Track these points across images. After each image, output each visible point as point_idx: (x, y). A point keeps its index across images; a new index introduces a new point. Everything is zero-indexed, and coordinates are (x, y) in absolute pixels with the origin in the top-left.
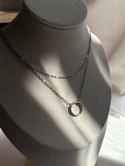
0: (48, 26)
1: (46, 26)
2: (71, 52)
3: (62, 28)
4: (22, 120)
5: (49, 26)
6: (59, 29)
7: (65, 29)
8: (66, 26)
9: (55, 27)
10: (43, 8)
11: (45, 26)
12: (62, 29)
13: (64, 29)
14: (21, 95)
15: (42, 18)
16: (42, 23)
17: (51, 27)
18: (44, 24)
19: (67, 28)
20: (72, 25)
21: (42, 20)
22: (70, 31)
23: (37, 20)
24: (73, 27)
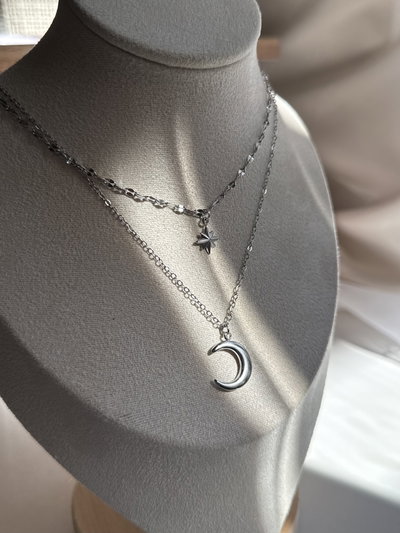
0: (139, 58)
1: (134, 60)
2: (211, 142)
3: (182, 66)
4: (59, 352)
5: (145, 60)
6: (173, 68)
7: (193, 69)
8: (194, 58)
9: (161, 62)
10: (125, 8)
11: (131, 61)
12: (184, 69)
13: (189, 69)
14: (56, 275)
15: (122, 34)
16: (123, 51)
17: (148, 64)
18: (128, 53)
19: (197, 66)
20: (213, 57)
21: (122, 40)
22: (206, 76)
23: (107, 42)
24: (217, 64)
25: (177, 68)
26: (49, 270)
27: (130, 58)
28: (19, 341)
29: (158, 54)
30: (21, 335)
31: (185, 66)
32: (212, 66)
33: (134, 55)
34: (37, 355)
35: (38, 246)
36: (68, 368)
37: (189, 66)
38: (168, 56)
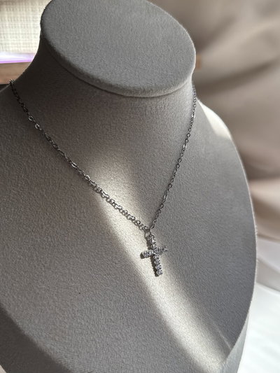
0: (102, 90)
1: (98, 91)
2: (157, 150)
3: (135, 96)
4: (37, 322)
5: (106, 91)
6: (128, 97)
7: (144, 98)
8: (144, 90)
9: (119, 93)
11: (95, 92)
12: (136, 98)
13: (141, 98)
14: (35, 258)
15: (89, 72)
16: (89, 84)
17: (109, 95)
18: (93, 86)
19: (147, 95)
20: (159, 88)
21: (88, 76)
22: (154, 102)
23: (77, 78)
24: (162, 93)
25: (131, 97)
26: (30, 254)
27: (95, 90)
28: (6, 312)
29: (117, 88)
30: (7, 307)
31: (138, 96)
32: (158, 95)
33: (98, 88)
34: (20, 324)
35: (21, 234)
36: (44, 334)
37: (141, 96)
38: (124, 89)
